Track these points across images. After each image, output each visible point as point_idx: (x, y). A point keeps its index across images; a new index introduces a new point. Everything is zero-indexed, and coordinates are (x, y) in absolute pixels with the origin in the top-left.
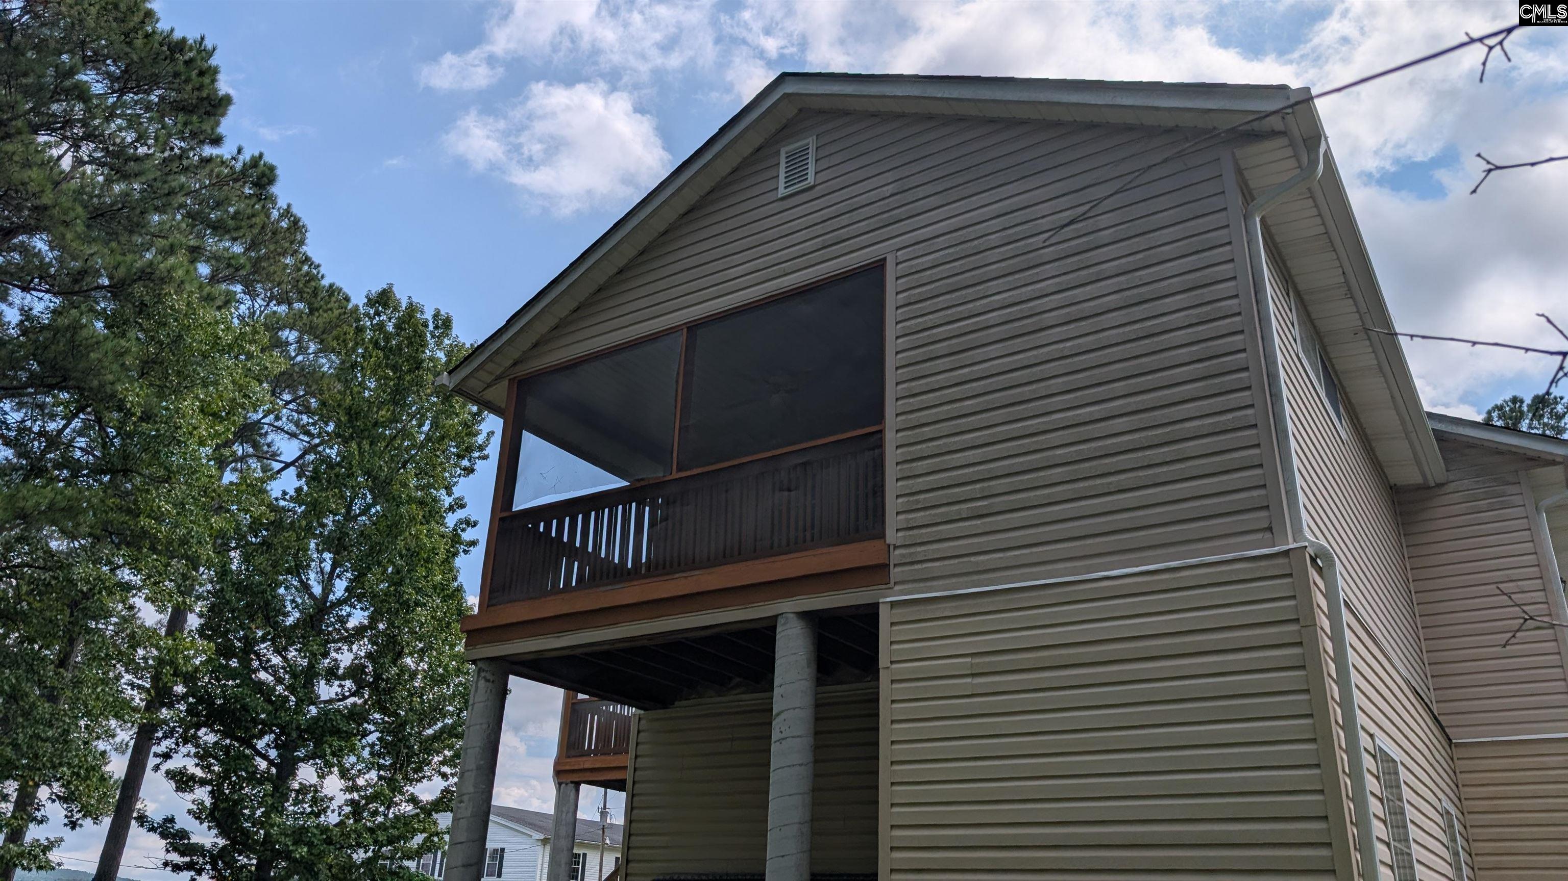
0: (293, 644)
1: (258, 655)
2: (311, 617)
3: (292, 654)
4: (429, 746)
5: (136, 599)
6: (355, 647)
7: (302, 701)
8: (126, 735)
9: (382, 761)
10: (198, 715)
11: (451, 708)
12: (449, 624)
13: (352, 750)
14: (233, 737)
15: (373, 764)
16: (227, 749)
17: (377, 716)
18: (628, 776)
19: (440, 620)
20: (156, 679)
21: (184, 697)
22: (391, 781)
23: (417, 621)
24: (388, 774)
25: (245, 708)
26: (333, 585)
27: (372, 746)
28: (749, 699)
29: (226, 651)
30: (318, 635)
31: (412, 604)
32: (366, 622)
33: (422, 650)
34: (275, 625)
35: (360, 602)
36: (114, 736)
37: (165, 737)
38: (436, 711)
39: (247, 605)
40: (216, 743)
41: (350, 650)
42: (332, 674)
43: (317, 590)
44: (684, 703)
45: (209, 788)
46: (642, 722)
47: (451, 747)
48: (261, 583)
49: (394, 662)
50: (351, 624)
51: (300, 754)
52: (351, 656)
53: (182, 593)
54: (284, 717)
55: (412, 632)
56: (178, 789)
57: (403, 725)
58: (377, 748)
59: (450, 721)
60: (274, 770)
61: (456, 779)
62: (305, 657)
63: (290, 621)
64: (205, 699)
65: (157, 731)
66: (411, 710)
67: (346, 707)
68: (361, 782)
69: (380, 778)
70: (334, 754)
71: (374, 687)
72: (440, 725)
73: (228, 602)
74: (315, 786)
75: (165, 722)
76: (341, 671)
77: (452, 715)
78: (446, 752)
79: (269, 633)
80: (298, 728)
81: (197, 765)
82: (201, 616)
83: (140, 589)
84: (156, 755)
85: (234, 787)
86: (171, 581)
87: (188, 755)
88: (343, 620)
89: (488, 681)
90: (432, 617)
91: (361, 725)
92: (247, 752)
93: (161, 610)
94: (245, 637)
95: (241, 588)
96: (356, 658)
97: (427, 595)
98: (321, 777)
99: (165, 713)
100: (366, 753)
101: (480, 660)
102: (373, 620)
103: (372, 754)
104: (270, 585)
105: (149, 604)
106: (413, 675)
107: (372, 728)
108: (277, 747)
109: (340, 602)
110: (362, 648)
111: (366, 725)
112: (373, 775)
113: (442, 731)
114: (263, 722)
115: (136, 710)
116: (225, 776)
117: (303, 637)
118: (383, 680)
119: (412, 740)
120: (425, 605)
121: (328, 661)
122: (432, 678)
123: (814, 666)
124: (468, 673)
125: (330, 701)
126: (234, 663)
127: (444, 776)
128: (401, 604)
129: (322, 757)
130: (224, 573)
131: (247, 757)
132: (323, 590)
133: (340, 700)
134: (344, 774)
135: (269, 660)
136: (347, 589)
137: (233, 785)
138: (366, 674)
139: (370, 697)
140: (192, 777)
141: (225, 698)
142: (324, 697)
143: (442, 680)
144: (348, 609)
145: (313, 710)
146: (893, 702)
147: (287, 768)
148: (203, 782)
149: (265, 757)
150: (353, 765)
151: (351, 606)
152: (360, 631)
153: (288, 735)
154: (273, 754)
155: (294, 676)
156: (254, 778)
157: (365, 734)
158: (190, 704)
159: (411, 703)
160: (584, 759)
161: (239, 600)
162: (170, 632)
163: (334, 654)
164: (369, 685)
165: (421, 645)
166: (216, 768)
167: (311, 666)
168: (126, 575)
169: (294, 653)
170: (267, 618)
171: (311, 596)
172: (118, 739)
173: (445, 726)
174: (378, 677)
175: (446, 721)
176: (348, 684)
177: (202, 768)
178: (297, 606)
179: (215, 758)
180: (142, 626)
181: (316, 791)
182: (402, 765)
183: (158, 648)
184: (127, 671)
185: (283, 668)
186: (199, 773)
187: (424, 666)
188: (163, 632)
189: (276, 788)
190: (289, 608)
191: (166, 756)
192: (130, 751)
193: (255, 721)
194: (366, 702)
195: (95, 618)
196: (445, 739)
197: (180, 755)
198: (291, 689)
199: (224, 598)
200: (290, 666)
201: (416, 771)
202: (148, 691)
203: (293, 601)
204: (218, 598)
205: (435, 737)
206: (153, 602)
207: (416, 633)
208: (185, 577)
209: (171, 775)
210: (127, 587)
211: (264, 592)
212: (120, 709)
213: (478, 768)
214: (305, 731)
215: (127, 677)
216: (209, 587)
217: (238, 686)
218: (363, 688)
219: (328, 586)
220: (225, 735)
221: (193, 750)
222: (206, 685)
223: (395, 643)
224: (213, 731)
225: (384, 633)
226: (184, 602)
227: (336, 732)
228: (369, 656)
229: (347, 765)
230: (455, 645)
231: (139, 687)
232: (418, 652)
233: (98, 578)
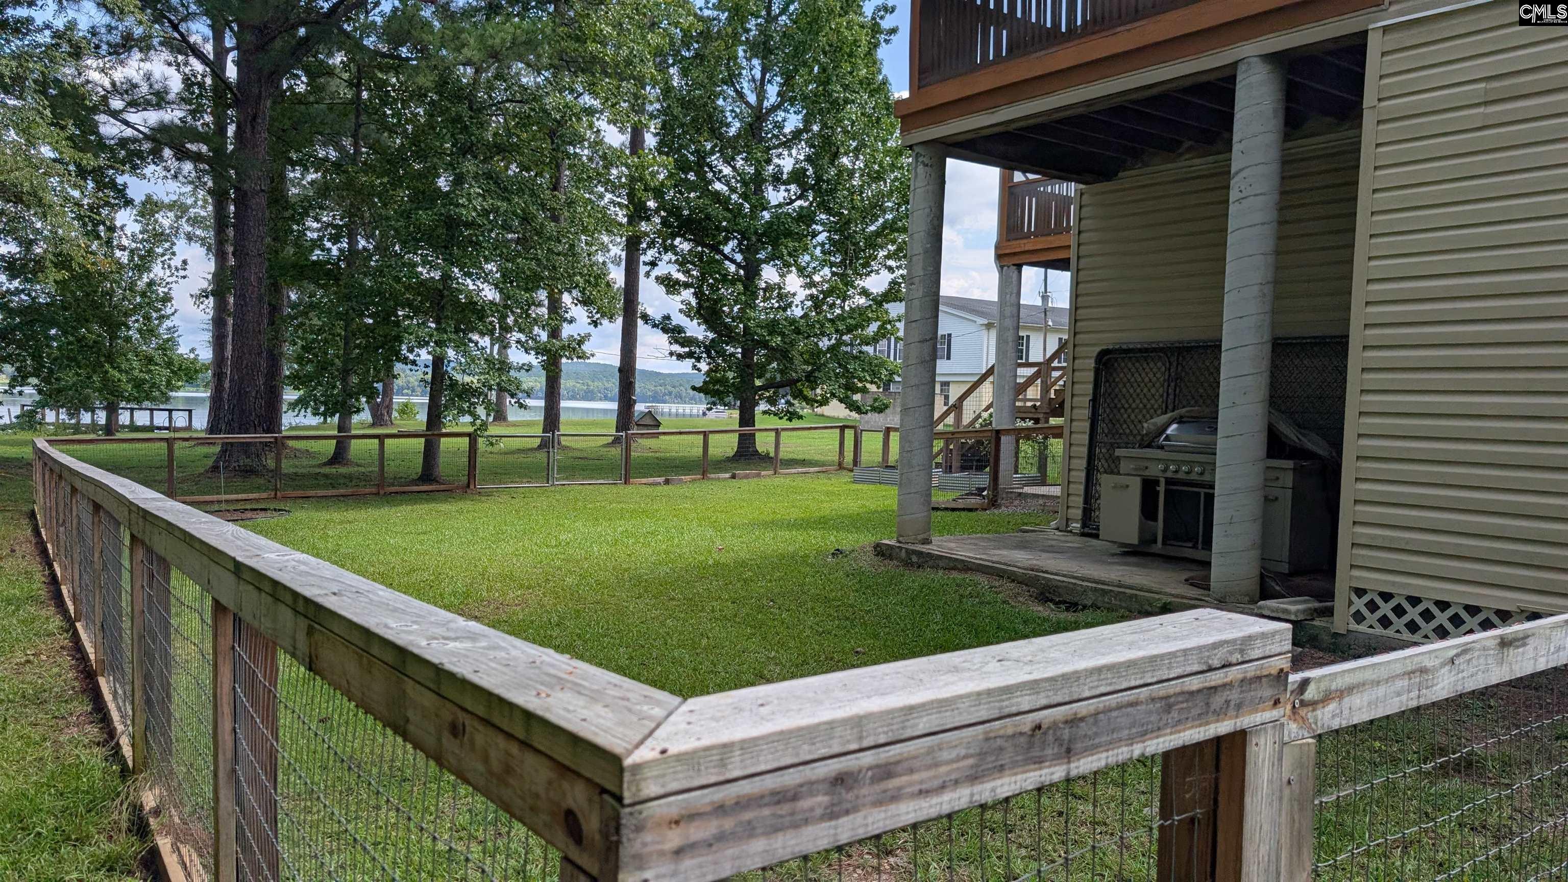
0: (740, 153)
1: (711, 167)
2: (750, 125)
3: (739, 163)
4: (873, 242)
5: (600, 122)
6: (794, 152)
7: (756, 207)
8: (617, 250)
9: (833, 259)
10: (670, 226)
11: (890, 204)
12: (878, 119)
13: (806, 249)
14: (704, 245)
15: (825, 261)
16: (700, 256)
17: (823, 216)
18: (1072, 254)
19: (870, 116)
20: (631, 196)
21: (657, 211)
22: (843, 276)
23: (848, 119)
24: (840, 271)
25: (708, 217)
26: (765, 91)
27: (823, 245)
28: (1199, 164)
29: (683, 166)
30: (760, 142)
31: (841, 102)
32: (801, 126)
33: (856, 148)
34: (720, 137)
35: (792, 105)
36: (608, 251)
37: (649, 247)
38: (875, 208)
39: (694, 120)
40: (690, 251)
41: (790, 155)
42: (777, 180)
43: (752, 98)
44: (1127, 173)
45: (692, 290)
46: (1084, 197)
47: (893, 242)
48: (701, 97)
49: (832, 162)
50: (787, 130)
51: (762, 255)
52: (792, 161)
53: (637, 112)
54: (743, 223)
55: (845, 132)
56: (668, 292)
57: (848, 222)
58: (827, 246)
59: (890, 217)
60: (742, 272)
61: (901, 272)
62: (752, 165)
63: (732, 131)
64: (674, 211)
65: (641, 243)
66: (853, 208)
67: (794, 210)
68: (817, 278)
69: (834, 274)
70: (790, 255)
71: (817, 188)
72: (881, 220)
73: (676, 118)
74: (779, 285)
75: (646, 234)
76: (785, 177)
77: (892, 210)
78: (890, 247)
79: (715, 146)
80: (756, 233)
81: (679, 271)
82: (656, 135)
83: (601, 112)
84: (645, 264)
85: (712, 288)
86: (625, 101)
87: (670, 262)
88: (779, 126)
89: (926, 165)
90: (862, 114)
91: (809, 226)
92: (717, 257)
93: (622, 131)
94: (697, 151)
95: (686, 104)
96: (797, 163)
97: (854, 92)
98: (782, 276)
99: (644, 226)
100: (818, 251)
101: (917, 144)
102: (807, 122)
103: (823, 252)
104: (709, 98)
105: (612, 126)
106: (851, 173)
107: (819, 228)
108: (741, 251)
109: (774, 108)
110: (801, 151)
111: (814, 226)
112: (826, 271)
113: (884, 227)
114: (726, 229)
115: (621, 225)
116: (703, 278)
117: (746, 146)
118: (824, 181)
119: (857, 236)
120: (853, 102)
121: (772, 167)
122: (869, 175)
123: (1281, 115)
124: (902, 168)
125: (780, 206)
126: (691, 176)
127: (890, 269)
128: (831, 104)
129: (781, 257)
130: (667, 90)
131: (717, 261)
132: (758, 97)
133: (788, 204)
134: (801, 271)
135: (720, 171)
136: (779, 94)
137: (711, 286)
138: (808, 177)
139: (814, 199)
140: (677, 282)
141: (690, 208)
142: (774, 202)
143: (878, 177)
144: (783, 114)
145: (766, 215)
146: (1378, 145)
147: (752, 270)
148: (687, 286)
149: (733, 261)
150: (808, 264)
151: (784, 111)
152: (797, 135)
153: (748, 239)
154: (739, 257)
155: (745, 183)
156: (725, 279)
157: (815, 235)
158: (662, 217)
159: (852, 200)
160: (1025, 241)
161: (685, 116)
162: (634, 152)
163: (776, 161)
164: (812, 187)
165: (854, 144)
166: (695, 273)
167: (758, 173)
168: (587, 100)
169: (741, 162)
170: (712, 131)
171: (747, 104)
172: (612, 253)
173: (886, 221)
174: (819, 179)
175: (887, 216)
176: (793, 187)
177: (683, 272)
178: (737, 116)
179: (693, 263)
180: (610, 147)
181: (780, 288)
182: (851, 261)
183: (627, 166)
184: (606, 190)
185: (734, 177)
186: (681, 277)
187: (860, 164)
188: (628, 152)
189: (746, 288)
190: (730, 119)
191: (653, 264)
192: (623, 263)
193: (719, 229)
194: (811, 203)
195: (570, 144)
196: (887, 234)
197: (664, 263)
198: (745, 196)
199: (673, 115)
200: (739, 175)
201: (865, 266)
202: (627, 206)
203: (732, 111)
204: (667, 115)
205: (877, 234)
206: (615, 124)
207: (849, 132)
208: (636, 97)
209: (661, 280)
210: (590, 111)
211: (706, 104)
212: (609, 225)
213: (926, 251)
214: (763, 235)
215: (609, 196)
216: (658, 106)
217: (699, 198)
218: (806, 191)
219: (761, 94)
220: (698, 243)
221: (674, 258)
222: (673, 199)
223: (830, 144)
224: (686, 239)
225: (819, 134)
226: (640, 121)
227: (789, 234)
228: (808, 159)
229: (803, 264)
230: (887, 140)
231: (619, 204)
232: (853, 151)
233: (566, 106)
